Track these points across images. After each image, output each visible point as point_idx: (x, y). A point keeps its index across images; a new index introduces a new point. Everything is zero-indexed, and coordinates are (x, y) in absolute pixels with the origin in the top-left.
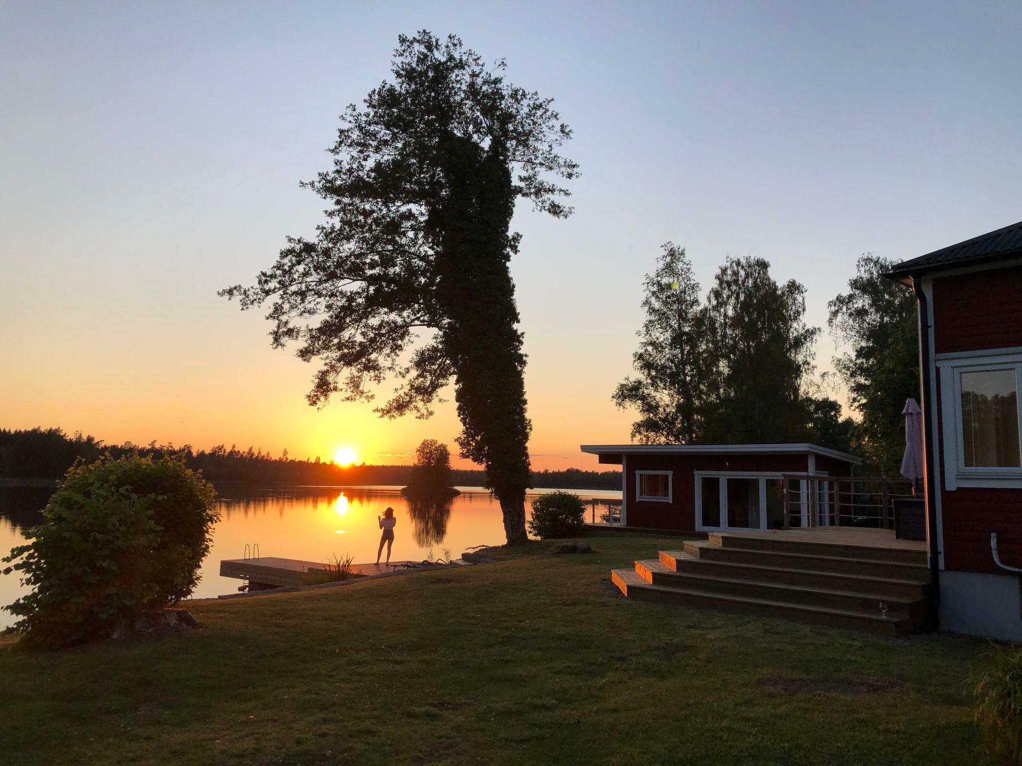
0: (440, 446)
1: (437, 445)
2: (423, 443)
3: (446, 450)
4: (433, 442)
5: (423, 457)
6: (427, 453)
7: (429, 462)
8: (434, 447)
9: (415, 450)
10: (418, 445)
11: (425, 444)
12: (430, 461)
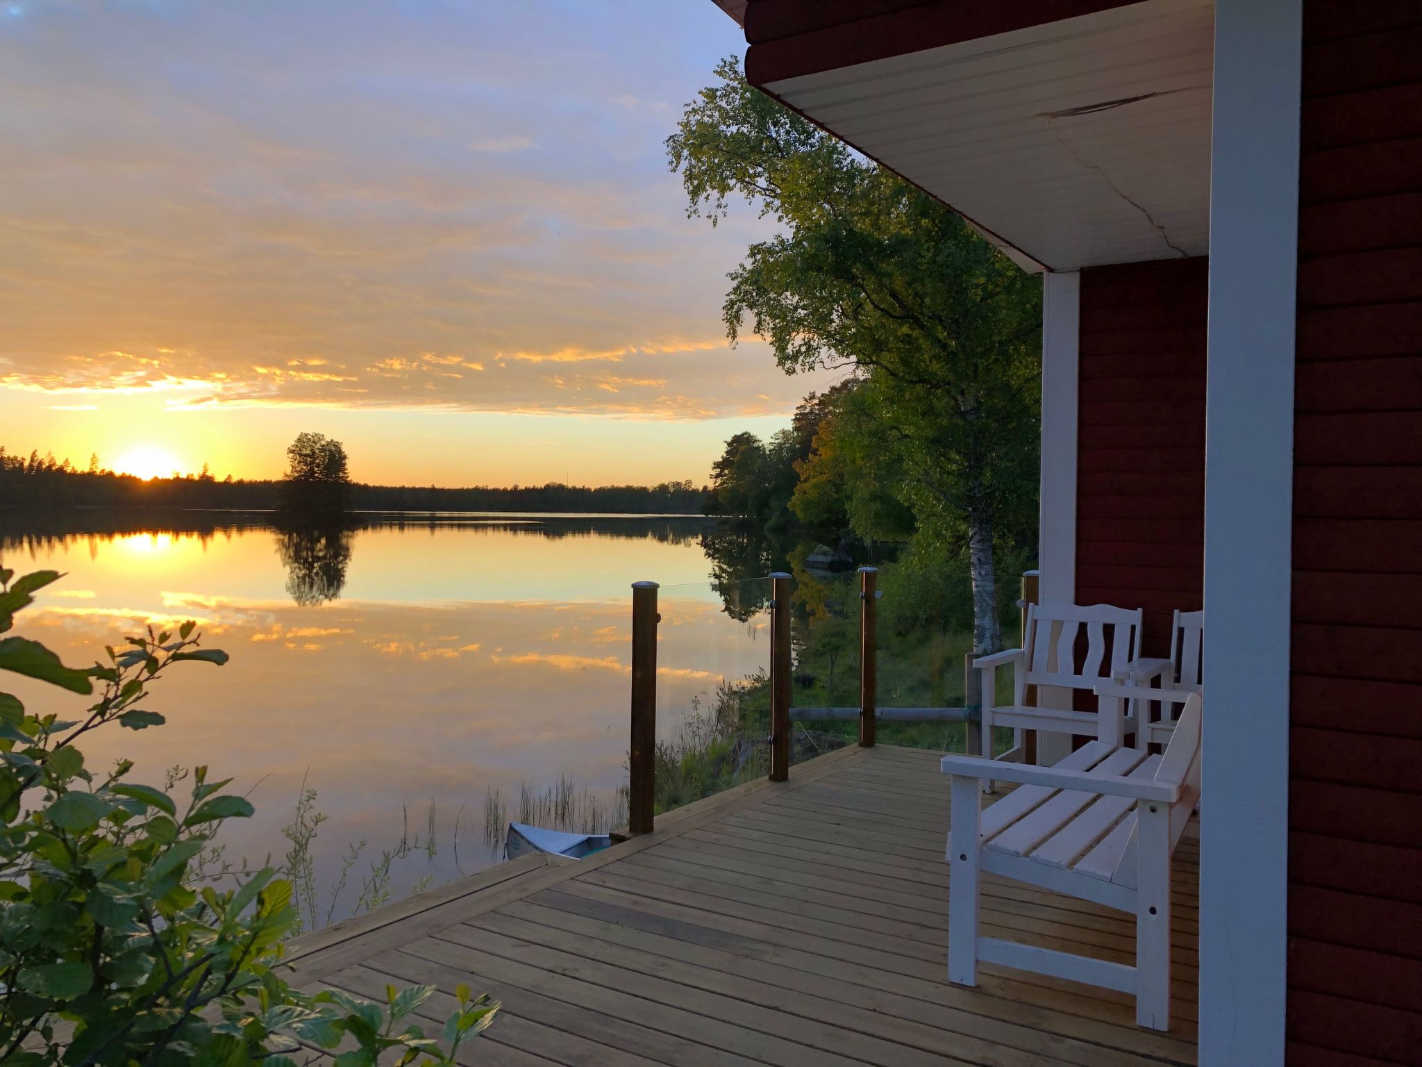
0: (328, 444)
1: (323, 443)
2: (299, 440)
3: (340, 452)
4: (318, 437)
5: (299, 462)
6: (306, 455)
7: (312, 472)
8: (318, 446)
9: (286, 451)
10: (291, 441)
11: (303, 440)
12: (312, 469)
